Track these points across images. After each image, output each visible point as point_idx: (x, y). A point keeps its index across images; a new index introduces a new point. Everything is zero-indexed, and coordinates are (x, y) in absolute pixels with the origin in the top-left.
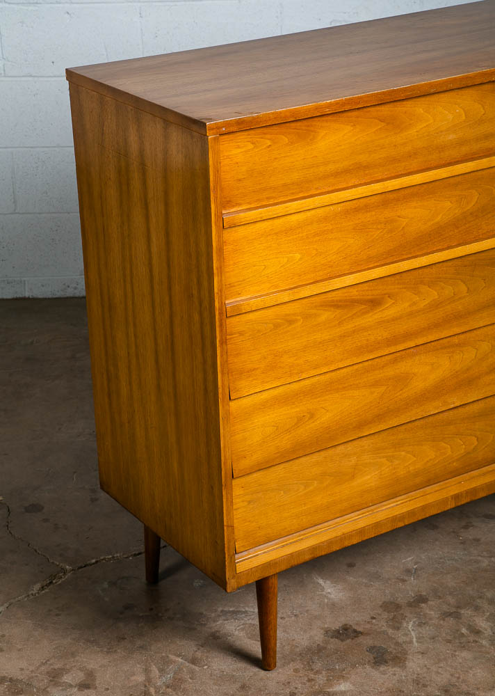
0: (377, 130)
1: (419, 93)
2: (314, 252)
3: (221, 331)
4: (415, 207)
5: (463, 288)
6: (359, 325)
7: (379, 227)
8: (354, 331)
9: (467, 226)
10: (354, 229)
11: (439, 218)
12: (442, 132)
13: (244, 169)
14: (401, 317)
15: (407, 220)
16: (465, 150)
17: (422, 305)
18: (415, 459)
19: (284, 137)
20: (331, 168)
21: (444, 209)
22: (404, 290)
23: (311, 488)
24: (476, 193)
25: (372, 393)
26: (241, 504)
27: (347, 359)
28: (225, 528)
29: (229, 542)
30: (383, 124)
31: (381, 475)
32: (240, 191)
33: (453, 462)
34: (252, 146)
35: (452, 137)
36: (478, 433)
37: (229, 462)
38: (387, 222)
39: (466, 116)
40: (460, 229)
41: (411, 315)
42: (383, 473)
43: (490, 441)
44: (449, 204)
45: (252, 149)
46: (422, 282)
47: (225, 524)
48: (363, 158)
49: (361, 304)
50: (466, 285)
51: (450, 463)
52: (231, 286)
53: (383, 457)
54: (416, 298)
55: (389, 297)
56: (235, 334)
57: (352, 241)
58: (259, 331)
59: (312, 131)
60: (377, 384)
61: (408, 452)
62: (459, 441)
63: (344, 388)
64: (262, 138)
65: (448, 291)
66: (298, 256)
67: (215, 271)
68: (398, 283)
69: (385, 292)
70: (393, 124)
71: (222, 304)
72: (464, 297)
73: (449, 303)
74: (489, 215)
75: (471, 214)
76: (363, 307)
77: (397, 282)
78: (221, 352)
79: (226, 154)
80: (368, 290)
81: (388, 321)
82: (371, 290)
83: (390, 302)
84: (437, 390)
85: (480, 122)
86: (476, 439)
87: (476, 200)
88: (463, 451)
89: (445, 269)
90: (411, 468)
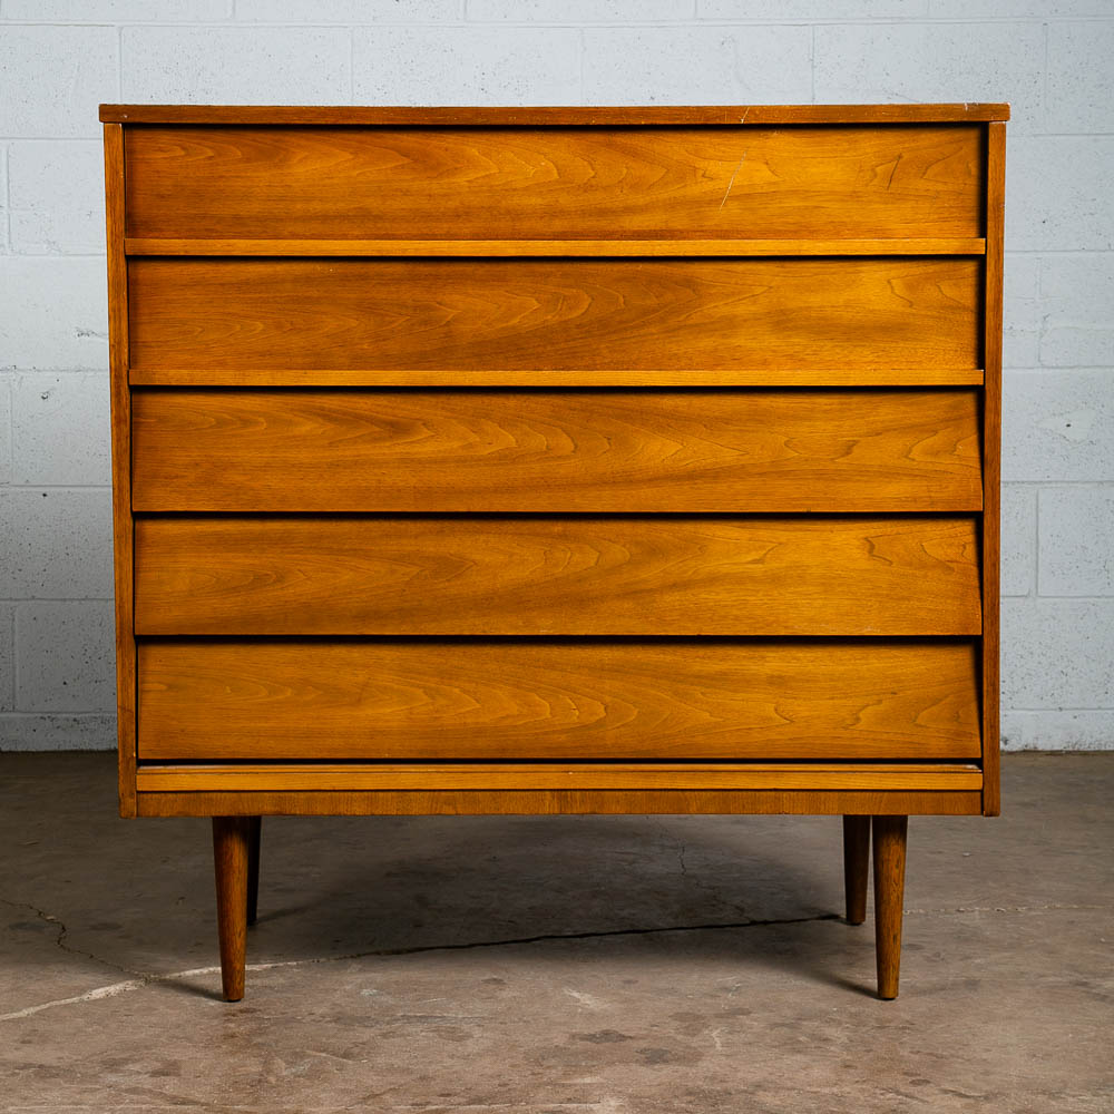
0: (396, 167)
2: (289, 326)
4: (470, 295)
5: (566, 444)
6: (365, 455)
7: (403, 312)
8: (356, 463)
9: (571, 344)
10: (357, 305)
11: (515, 321)
12: (515, 190)
13: (170, 182)
14: (444, 461)
15: (455, 312)
16: (560, 225)
17: (485, 451)
18: (478, 706)
19: (232, 148)
20: (316, 207)
21: (525, 309)
22: (454, 421)
23: (281, 697)
24: (587, 297)
25: (392, 571)
26: (157, 686)
30: (406, 161)
31: (411, 713)
32: (162, 211)
33: (555, 734)
34: (182, 153)
35: (535, 201)
36: (607, 698)
38: (417, 307)
39: (559, 174)
40: (558, 347)
41: (462, 462)
42: (415, 711)
43: (632, 719)
44: (535, 302)
45: (183, 157)
46: (487, 416)
48: (373, 204)
49: (372, 423)
50: (572, 439)
51: (546, 733)
53: (418, 686)
54: (474, 438)
55: (423, 425)
56: (152, 418)
57: (354, 323)
58: (190, 423)
59: (283, 149)
60: (402, 559)
61: (464, 691)
62: (568, 701)
63: (343, 550)
64: (199, 144)
65: (539, 441)
66: (259, 326)
68: (442, 408)
69: (419, 416)
70: (423, 163)
72: (568, 457)
73: (538, 460)
74: (614, 337)
75: (578, 326)
76: (377, 429)
77: (440, 405)
80: (386, 407)
81: (421, 462)
82: (393, 408)
83: (426, 433)
84: (517, 600)
85: (587, 187)
86: (603, 708)
87: (586, 306)
88: (573, 720)
89: (533, 405)
90: (469, 719)
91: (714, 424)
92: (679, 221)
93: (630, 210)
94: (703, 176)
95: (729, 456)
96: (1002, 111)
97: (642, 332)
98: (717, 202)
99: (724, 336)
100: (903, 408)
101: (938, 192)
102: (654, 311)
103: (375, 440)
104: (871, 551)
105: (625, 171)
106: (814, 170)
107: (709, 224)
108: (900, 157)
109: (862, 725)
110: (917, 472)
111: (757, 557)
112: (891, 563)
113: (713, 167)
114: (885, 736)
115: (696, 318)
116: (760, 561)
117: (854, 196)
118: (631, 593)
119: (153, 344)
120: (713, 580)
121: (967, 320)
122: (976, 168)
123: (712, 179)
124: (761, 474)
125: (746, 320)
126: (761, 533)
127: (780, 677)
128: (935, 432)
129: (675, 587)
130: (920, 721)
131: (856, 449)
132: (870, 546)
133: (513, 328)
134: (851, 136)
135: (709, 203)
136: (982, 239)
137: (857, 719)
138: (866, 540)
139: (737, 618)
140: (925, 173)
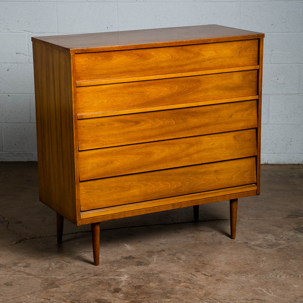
0: (136, 59)
1: (151, 47)
2: (112, 100)
3: (75, 124)
4: (152, 89)
5: (173, 122)
6: (131, 130)
7: (138, 94)
8: (128, 132)
9: (174, 98)
10: (128, 94)
11: (162, 94)
12: (162, 62)
13: (85, 67)
14: (148, 129)
15: (149, 93)
16: (172, 69)
17: (156, 126)
18: (155, 187)
19: (100, 57)
20: (119, 70)
21: (164, 90)
22: (149, 119)
23: (112, 191)
24: (177, 86)
25: (136, 157)
26: (83, 193)
27: (125, 142)
28: (76, 200)
29: (78, 206)
30: (138, 57)
32: (83, 74)
33: (171, 190)
34: (88, 59)
35: (166, 64)
36: (182, 181)
37: (78, 175)
38: (141, 92)
39: (171, 57)
40: (171, 99)
41: (152, 129)
42: (142, 190)
43: (187, 185)
44: (166, 89)
45: (88, 60)
46: (156, 117)
47: (76, 198)
48: (131, 68)
50: (175, 121)
51: (170, 191)
52: (80, 108)
53: (142, 184)
54: (154, 123)
55: (143, 121)
56: (81, 126)
57: (127, 98)
58: (90, 127)
59: (111, 56)
60: (138, 154)
61: (152, 184)
62: (174, 182)
63: (125, 154)
64: (91, 57)
65: (167, 122)
66: (106, 101)
67: (73, 102)
68: (146, 116)
69: (141, 119)
70: (142, 57)
71: (76, 114)
72: (174, 125)
73: (168, 127)
74: (183, 95)
75: (176, 94)
76: (132, 123)
78: (75, 132)
79: (78, 61)
80: (134, 117)
81: (142, 130)
82: (136, 118)
83: (143, 123)
84: (164, 160)
85: (177, 60)
86: (181, 183)
87: (177, 88)
88: (175, 187)
89: (166, 113)
90: (153, 190)
91: (204, 113)
92: (197, 66)
93: (186, 65)
94: (202, 55)
95: (207, 121)
96: (263, 35)
97: (189, 93)
98: (204, 61)
99: (206, 93)
100: (241, 105)
101: (249, 55)
102: (192, 88)
103: (132, 126)
104: (235, 139)
105: (185, 55)
106: (224, 52)
107: (203, 66)
108: (241, 47)
109: (233, 179)
110: (245, 120)
111: (212, 143)
112: (239, 141)
113: (204, 53)
114: (238, 181)
115: (200, 89)
116: (213, 144)
117: (232, 57)
118: (188, 155)
119: (82, 108)
120: (204, 150)
121: (254, 84)
122: (256, 49)
123: (203, 56)
124: (214, 124)
125: (210, 88)
126: (213, 138)
127: (217, 170)
128: (248, 110)
129: (196, 153)
130: (244, 176)
131: (232, 116)
132: (235, 138)
133: (162, 95)
134: (232, 43)
135: (203, 61)
136: (259, 66)
137: (233, 178)
138: (234, 136)
139: (209, 158)
140: (246, 51)
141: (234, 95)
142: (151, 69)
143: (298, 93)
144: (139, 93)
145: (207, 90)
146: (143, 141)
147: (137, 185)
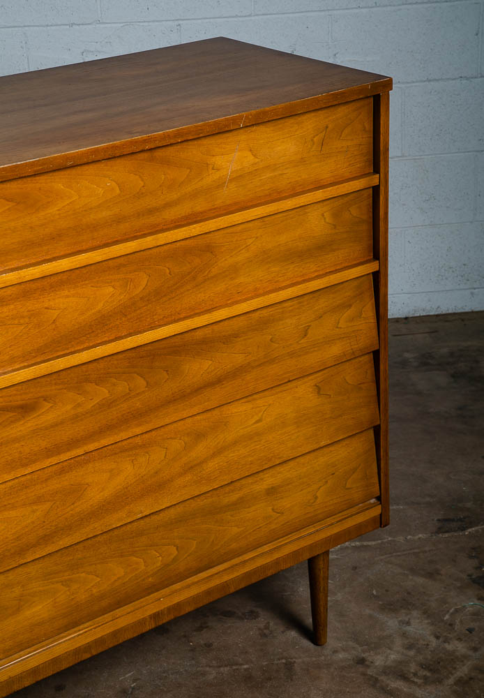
0: (4, 211)
1: (52, 167)
4: (67, 297)
5: (141, 382)
6: (7, 436)
7: (22, 321)
9: (138, 312)
11: (100, 306)
12: (91, 209)
14: (62, 423)
15: (59, 312)
16: (124, 227)
17: (89, 405)
18: (99, 579)
21: (106, 296)
22: (64, 391)
24: (145, 276)
25: (34, 512)
30: (11, 204)
31: (55, 603)
33: (149, 577)
35: (105, 214)
36: (177, 541)
38: (32, 315)
39: (120, 189)
40: (129, 317)
41: (75, 418)
42: (57, 600)
43: (193, 549)
44: (112, 289)
46: (87, 380)
49: (8, 411)
50: (144, 379)
51: (144, 580)
53: (57, 582)
54: (81, 399)
55: (44, 400)
60: (39, 500)
62: (154, 553)
65: (122, 387)
68: (56, 384)
69: (40, 395)
70: (24, 203)
72: (143, 392)
73: (125, 401)
74: (164, 299)
75: (141, 299)
76: (11, 414)
77: (54, 382)
80: (16, 395)
81: (46, 428)
82: (21, 395)
83: (47, 405)
84: (119, 500)
85: (140, 195)
86: (175, 548)
87: (145, 282)
88: (159, 564)
89: (115, 362)
90: (94, 591)
91: (228, 340)
92: (200, 205)
93: (168, 205)
94: (213, 169)
95: (240, 359)
96: (387, 84)
97: (182, 290)
98: (222, 185)
99: (232, 279)
101: (348, 147)
102: (189, 273)
103: (13, 422)
104: (319, 392)
105: (163, 177)
106: (279, 149)
107: (218, 203)
108: (327, 128)
109: (318, 501)
110: (343, 336)
111: (258, 418)
112: (330, 396)
113: (219, 161)
114: (331, 502)
115: (215, 271)
116: (260, 420)
117: (302, 161)
118: (189, 468)
120: (235, 443)
121: (365, 229)
122: (369, 126)
123: (218, 170)
124: (259, 365)
125: (243, 265)
126: (259, 401)
127: (272, 488)
128: (350, 306)
129: (214, 455)
130: (348, 486)
131: (310, 332)
132: (318, 389)
133: (99, 311)
134: (300, 119)
135: (218, 187)
136: (378, 175)
137: (316, 498)
138: (316, 385)
139: (252, 463)
140: (341, 136)
141: (312, 271)
142: (56, 237)
143: (400, 155)
144: (23, 317)
145: (234, 270)
146: (50, 460)
147: (41, 589)
